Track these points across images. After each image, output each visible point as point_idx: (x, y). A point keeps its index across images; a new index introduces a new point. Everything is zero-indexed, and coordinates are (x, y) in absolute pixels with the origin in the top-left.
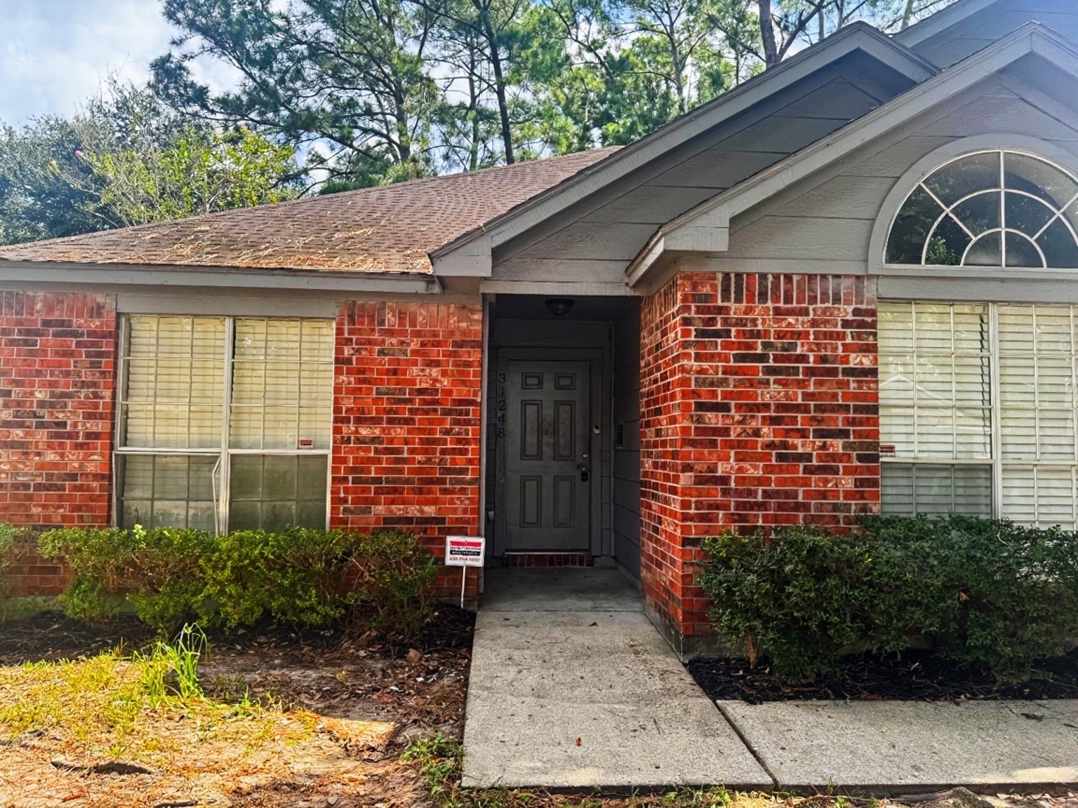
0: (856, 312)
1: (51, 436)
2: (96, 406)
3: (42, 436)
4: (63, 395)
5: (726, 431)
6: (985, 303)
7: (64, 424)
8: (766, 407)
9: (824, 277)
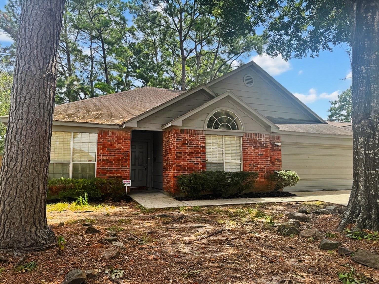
0: (202, 136)
5: (181, 157)
6: (222, 135)
8: (188, 153)
9: (197, 130)
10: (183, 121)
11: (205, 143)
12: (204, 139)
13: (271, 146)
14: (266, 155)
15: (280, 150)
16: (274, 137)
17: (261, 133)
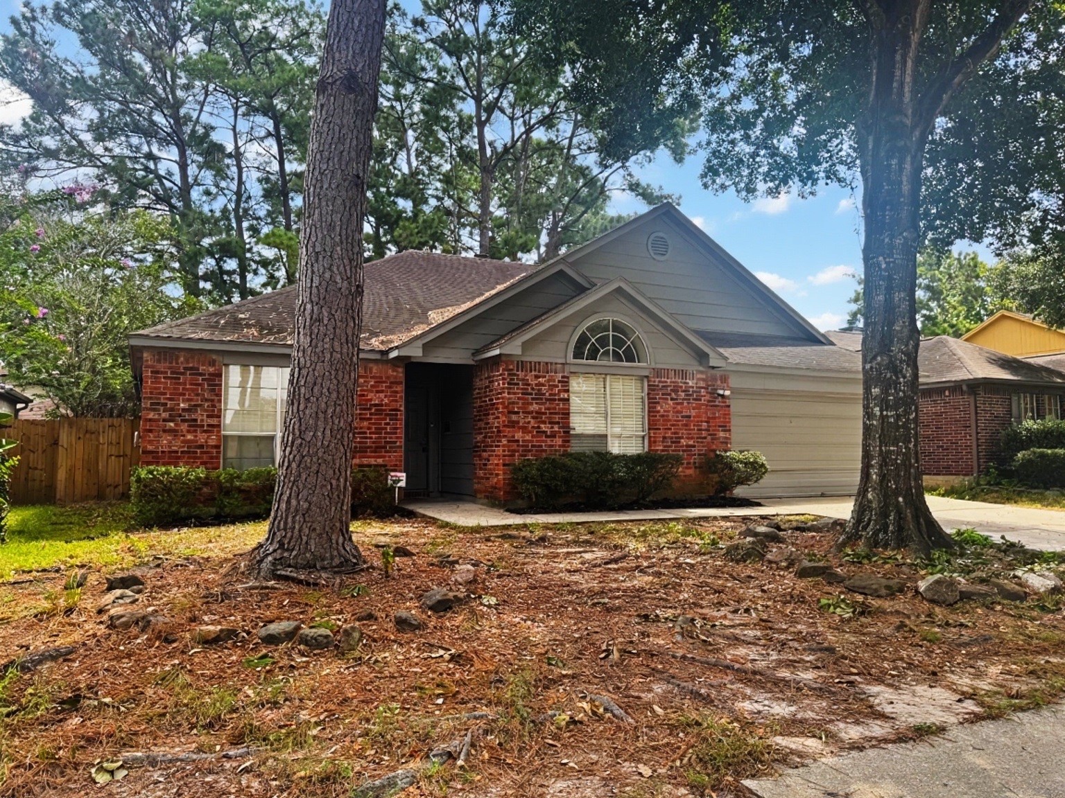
0: (562, 377)
1: (189, 426)
2: (213, 411)
3: (184, 427)
4: (195, 405)
5: (518, 422)
6: (605, 375)
7: (196, 420)
8: (532, 412)
9: (551, 363)
10: (523, 343)
11: (568, 391)
12: (565, 382)
13: (708, 397)
14: (698, 416)
15: (729, 406)
16: (714, 379)
17: (690, 369)
